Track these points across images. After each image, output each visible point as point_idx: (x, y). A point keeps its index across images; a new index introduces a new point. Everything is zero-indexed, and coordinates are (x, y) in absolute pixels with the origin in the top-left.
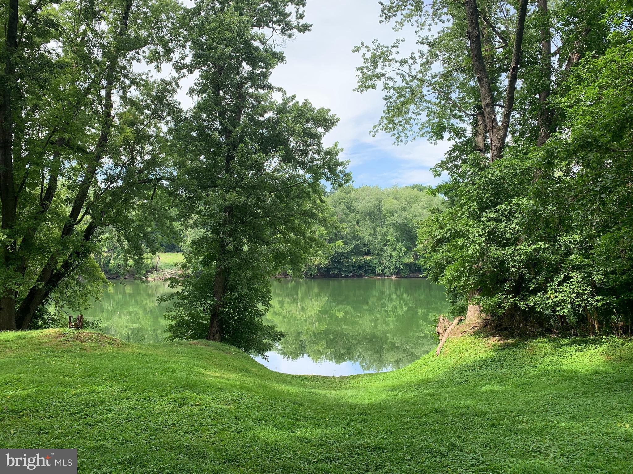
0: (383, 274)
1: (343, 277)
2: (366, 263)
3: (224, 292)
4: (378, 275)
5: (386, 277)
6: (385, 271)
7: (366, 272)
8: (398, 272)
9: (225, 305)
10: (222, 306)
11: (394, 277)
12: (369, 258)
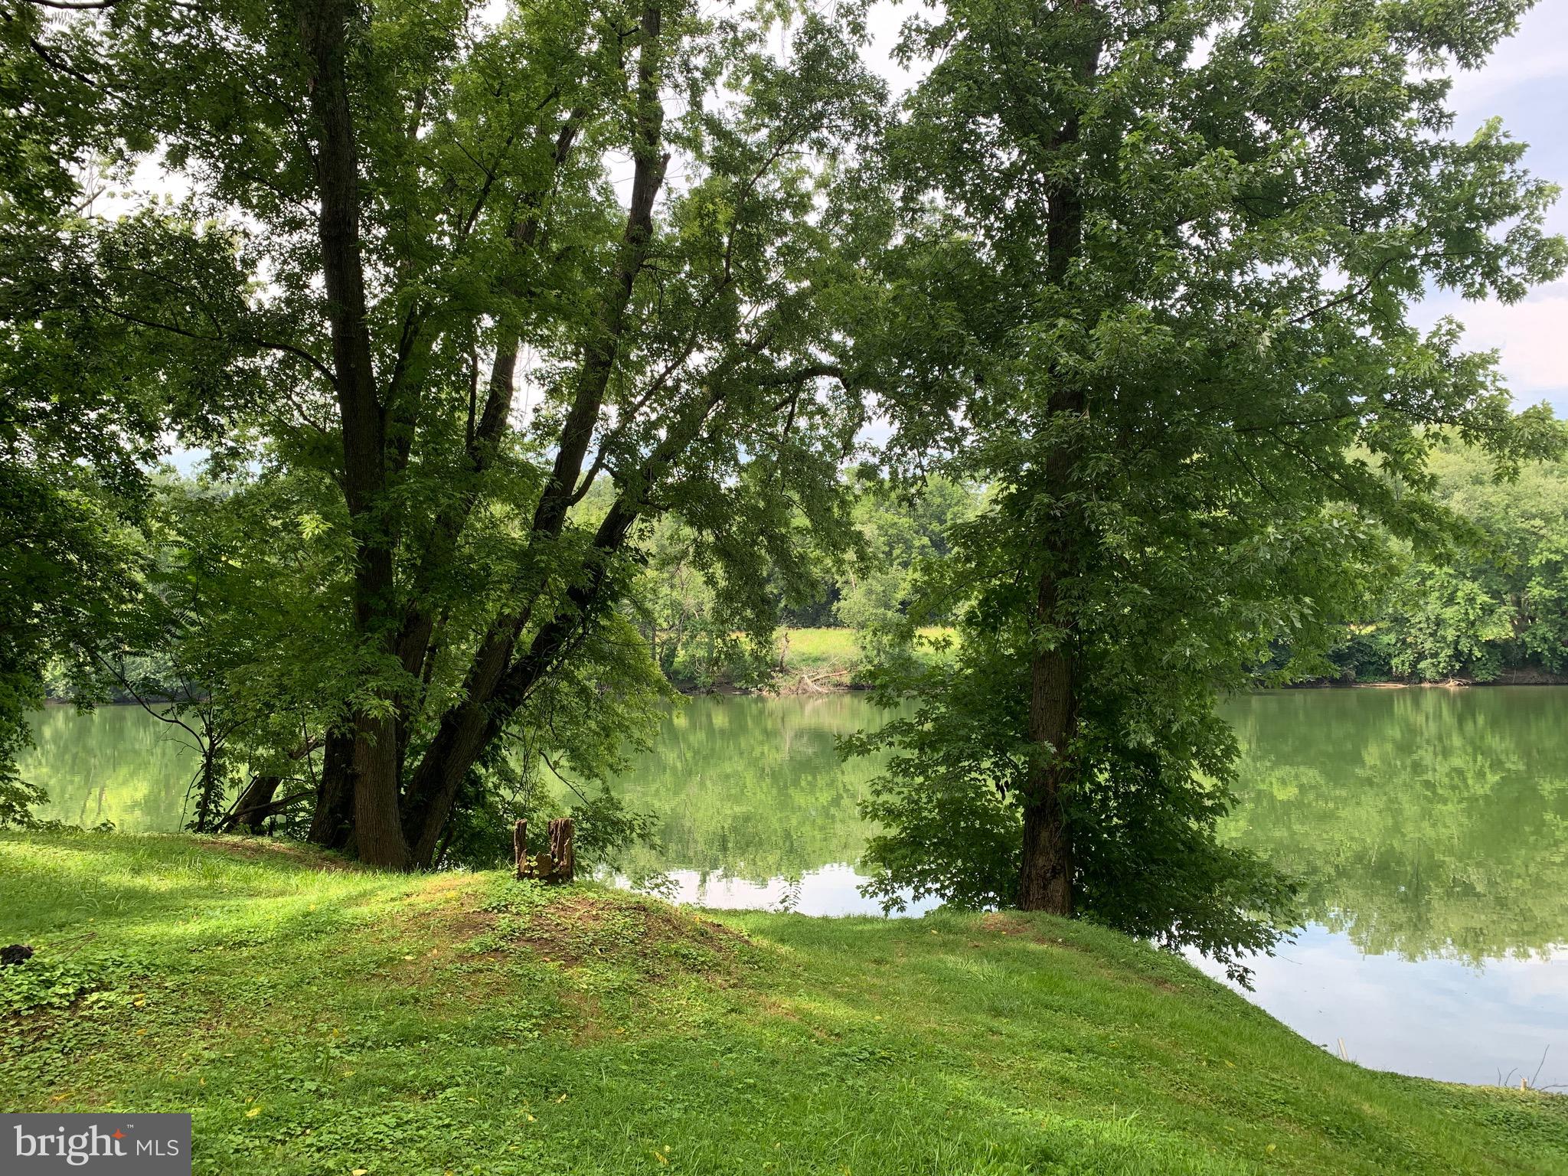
0: (1415, 676)
2: (1360, 645)
4: (1400, 679)
5: (1426, 685)
6: (1422, 665)
7: (1360, 671)
8: (1463, 666)
11: (1452, 685)
12: (1368, 629)
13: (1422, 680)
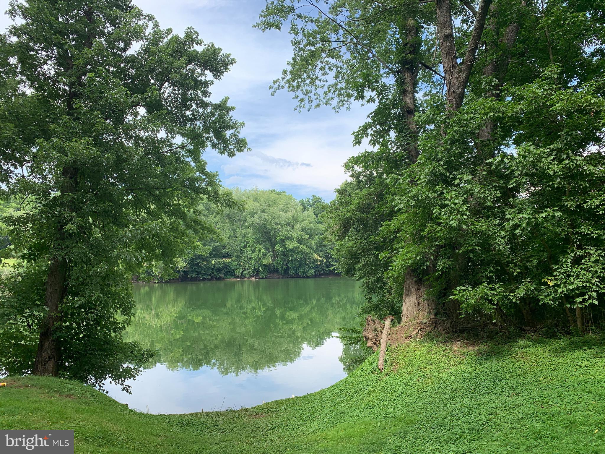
0: (242, 276)
1: (202, 280)
2: (226, 266)
3: (62, 298)
4: (238, 277)
5: (246, 279)
6: (245, 272)
7: (225, 275)
8: (256, 273)
9: (63, 317)
10: (60, 319)
11: (253, 279)
12: (229, 260)
13: (244, 277)
